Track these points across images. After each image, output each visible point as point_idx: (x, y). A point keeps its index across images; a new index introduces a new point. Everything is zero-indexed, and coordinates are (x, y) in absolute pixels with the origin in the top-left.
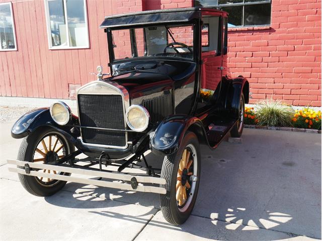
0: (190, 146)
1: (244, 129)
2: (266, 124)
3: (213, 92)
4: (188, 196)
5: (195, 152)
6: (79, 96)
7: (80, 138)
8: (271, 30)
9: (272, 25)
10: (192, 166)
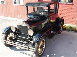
0: (44, 39)
1: (62, 31)
2: (68, 30)
3: (54, 21)
4: (42, 51)
5: (45, 41)
6: (18, 25)
7: (18, 35)
8: (73, 4)
9: (73, 3)
10: (44, 44)
